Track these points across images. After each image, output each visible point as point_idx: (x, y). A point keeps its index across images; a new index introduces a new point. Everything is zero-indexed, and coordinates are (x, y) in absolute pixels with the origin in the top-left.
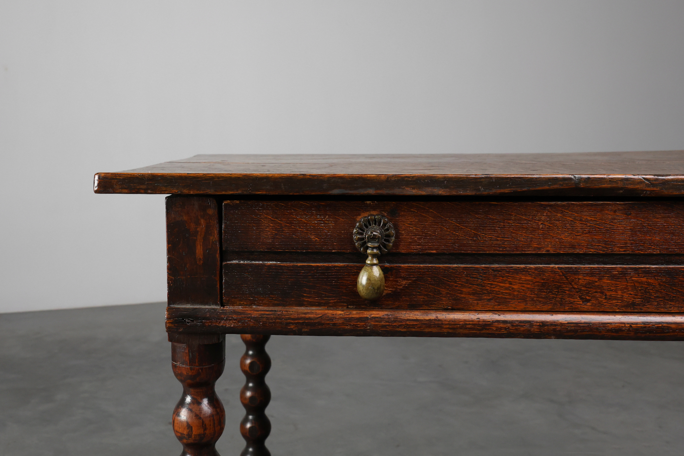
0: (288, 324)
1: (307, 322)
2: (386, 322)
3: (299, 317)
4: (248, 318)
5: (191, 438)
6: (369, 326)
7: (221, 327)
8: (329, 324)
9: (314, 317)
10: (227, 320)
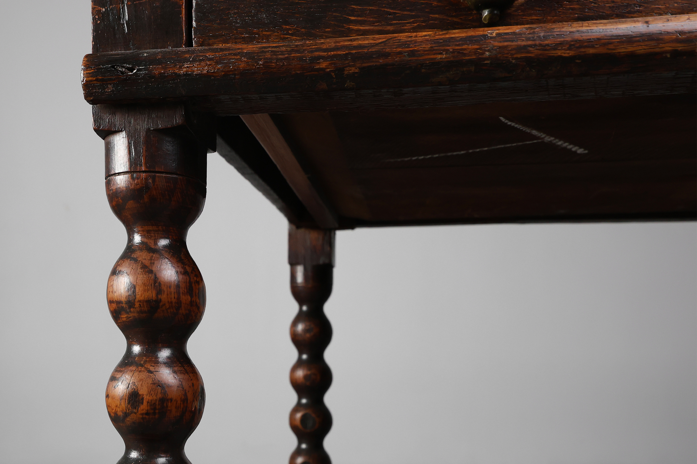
0: (316, 59)
1: (355, 52)
2: (528, 39)
3: (337, 46)
4: (235, 55)
5: (134, 308)
6: (489, 51)
7: (184, 75)
8: (400, 53)
9: (368, 43)
10: (194, 61)
